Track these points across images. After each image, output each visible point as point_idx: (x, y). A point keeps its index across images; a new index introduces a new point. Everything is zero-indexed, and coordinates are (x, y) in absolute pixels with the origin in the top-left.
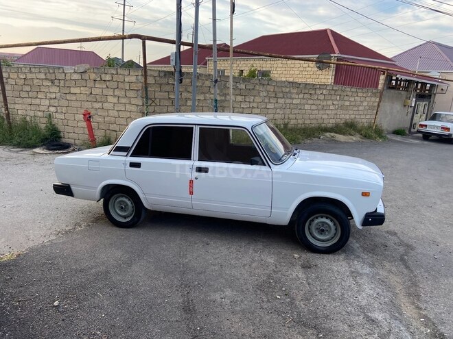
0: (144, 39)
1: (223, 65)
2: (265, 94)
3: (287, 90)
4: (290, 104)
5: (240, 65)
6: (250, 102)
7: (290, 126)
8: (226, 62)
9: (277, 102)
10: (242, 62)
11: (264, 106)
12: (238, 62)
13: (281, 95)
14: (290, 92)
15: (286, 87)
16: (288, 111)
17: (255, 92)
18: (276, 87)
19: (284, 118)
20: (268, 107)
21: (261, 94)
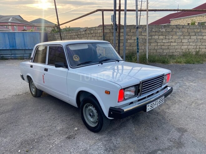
0: (103, 11)
1: (179, 22)
2: (180, 34)
3: (198, 31)
4: (201, 39)
5: (188, 21)
6: (169, 39)
7: (200, 53)
8: (180, 20)
9: (190, 38)
10: (189, 19)
11: (180, 41)
12: (187, 19)
13: (193, 34)
14: (200, 32)
15: (197, 29)
16: (199, 44)
17: (172, 33)
18: (189, 30)
19: (196, 48)
20: (183, 41)
21: (178, 34)
